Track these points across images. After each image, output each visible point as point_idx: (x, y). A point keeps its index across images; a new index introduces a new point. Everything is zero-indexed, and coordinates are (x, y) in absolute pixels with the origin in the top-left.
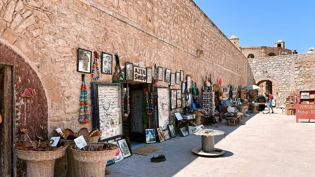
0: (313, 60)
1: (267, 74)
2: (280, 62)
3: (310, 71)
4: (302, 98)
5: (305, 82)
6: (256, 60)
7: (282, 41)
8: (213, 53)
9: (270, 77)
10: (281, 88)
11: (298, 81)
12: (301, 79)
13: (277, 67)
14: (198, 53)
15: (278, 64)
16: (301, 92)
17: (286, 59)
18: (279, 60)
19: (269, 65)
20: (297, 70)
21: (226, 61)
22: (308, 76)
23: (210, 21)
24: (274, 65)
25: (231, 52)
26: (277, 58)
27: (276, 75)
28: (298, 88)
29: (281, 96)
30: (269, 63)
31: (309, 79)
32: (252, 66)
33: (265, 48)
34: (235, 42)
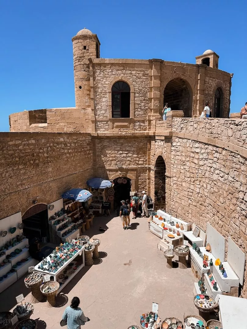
33: (159, 63)
34: (85, 48)
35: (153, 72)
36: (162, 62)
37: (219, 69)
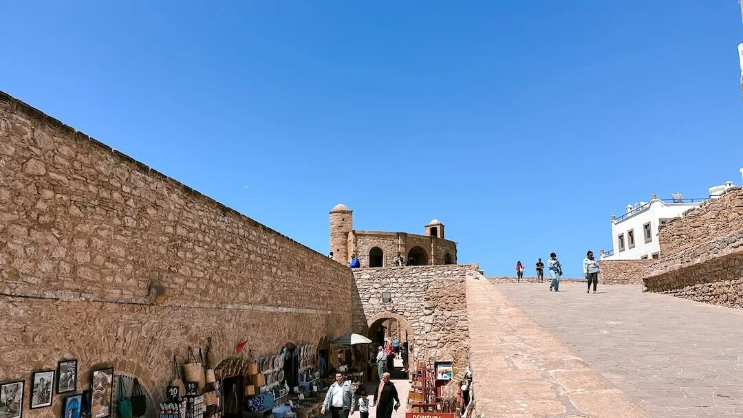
0: (457, 295)
1: (392, 305)
2: (415, 280)
3: (452, 318)
4: (440, 377)
5: (445, 341)
6: (369, 271)
7: (439, 223)
8: (224, 280)
9: (397, 312)
10: (418, 337)
11: (432, 339)
12: (438, 335)
13: (410, 290)
14: (151, 296)
15: (411, 283)
16: (437, 364)
17: (426, 274)
18: (413, 275)
19: (395, 285)
20: (429, 315)
21: (277, 288)
22: (449, 328)
23: (211, 201)
24: (405, 285)
25: (294, 263)
26: (410, 272)
27: (409, 308)
28: (432, 355)
29: (420, 354)
30: (395, 281)
31: (451, 336)
32: (360, 285)
33: (404, 235)
34: (343, 220)
35: (400, 241)
36: (406, 234)
37: (445, 238)
